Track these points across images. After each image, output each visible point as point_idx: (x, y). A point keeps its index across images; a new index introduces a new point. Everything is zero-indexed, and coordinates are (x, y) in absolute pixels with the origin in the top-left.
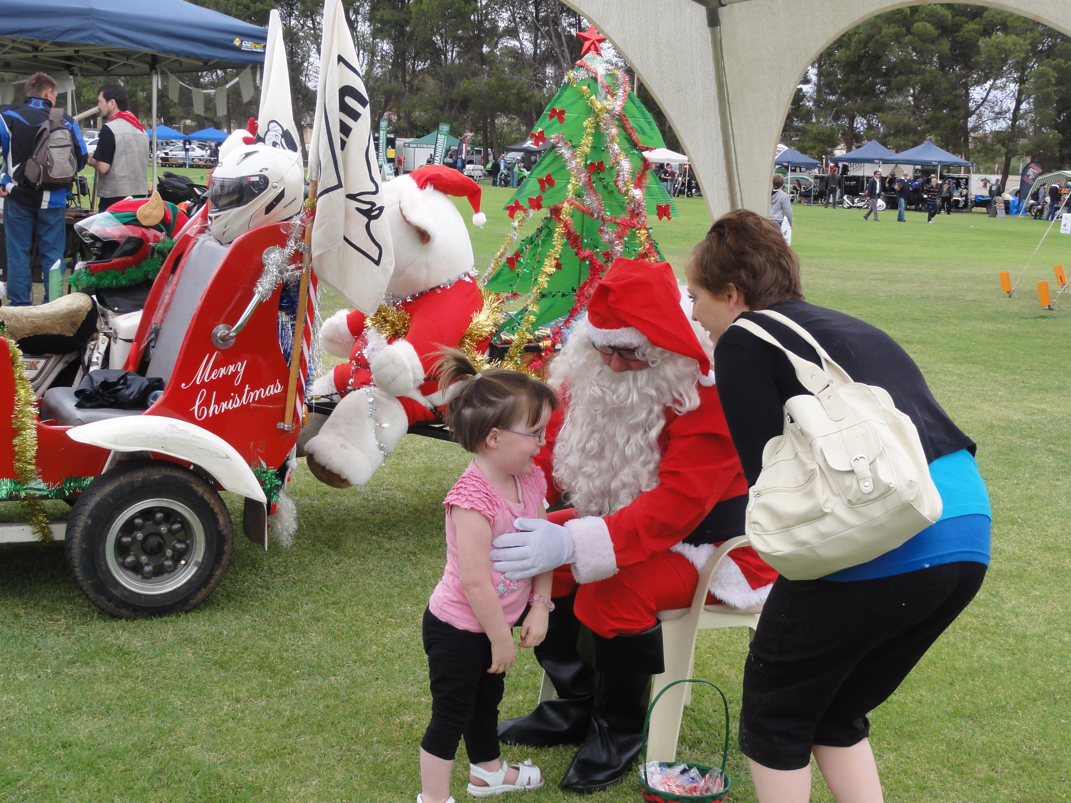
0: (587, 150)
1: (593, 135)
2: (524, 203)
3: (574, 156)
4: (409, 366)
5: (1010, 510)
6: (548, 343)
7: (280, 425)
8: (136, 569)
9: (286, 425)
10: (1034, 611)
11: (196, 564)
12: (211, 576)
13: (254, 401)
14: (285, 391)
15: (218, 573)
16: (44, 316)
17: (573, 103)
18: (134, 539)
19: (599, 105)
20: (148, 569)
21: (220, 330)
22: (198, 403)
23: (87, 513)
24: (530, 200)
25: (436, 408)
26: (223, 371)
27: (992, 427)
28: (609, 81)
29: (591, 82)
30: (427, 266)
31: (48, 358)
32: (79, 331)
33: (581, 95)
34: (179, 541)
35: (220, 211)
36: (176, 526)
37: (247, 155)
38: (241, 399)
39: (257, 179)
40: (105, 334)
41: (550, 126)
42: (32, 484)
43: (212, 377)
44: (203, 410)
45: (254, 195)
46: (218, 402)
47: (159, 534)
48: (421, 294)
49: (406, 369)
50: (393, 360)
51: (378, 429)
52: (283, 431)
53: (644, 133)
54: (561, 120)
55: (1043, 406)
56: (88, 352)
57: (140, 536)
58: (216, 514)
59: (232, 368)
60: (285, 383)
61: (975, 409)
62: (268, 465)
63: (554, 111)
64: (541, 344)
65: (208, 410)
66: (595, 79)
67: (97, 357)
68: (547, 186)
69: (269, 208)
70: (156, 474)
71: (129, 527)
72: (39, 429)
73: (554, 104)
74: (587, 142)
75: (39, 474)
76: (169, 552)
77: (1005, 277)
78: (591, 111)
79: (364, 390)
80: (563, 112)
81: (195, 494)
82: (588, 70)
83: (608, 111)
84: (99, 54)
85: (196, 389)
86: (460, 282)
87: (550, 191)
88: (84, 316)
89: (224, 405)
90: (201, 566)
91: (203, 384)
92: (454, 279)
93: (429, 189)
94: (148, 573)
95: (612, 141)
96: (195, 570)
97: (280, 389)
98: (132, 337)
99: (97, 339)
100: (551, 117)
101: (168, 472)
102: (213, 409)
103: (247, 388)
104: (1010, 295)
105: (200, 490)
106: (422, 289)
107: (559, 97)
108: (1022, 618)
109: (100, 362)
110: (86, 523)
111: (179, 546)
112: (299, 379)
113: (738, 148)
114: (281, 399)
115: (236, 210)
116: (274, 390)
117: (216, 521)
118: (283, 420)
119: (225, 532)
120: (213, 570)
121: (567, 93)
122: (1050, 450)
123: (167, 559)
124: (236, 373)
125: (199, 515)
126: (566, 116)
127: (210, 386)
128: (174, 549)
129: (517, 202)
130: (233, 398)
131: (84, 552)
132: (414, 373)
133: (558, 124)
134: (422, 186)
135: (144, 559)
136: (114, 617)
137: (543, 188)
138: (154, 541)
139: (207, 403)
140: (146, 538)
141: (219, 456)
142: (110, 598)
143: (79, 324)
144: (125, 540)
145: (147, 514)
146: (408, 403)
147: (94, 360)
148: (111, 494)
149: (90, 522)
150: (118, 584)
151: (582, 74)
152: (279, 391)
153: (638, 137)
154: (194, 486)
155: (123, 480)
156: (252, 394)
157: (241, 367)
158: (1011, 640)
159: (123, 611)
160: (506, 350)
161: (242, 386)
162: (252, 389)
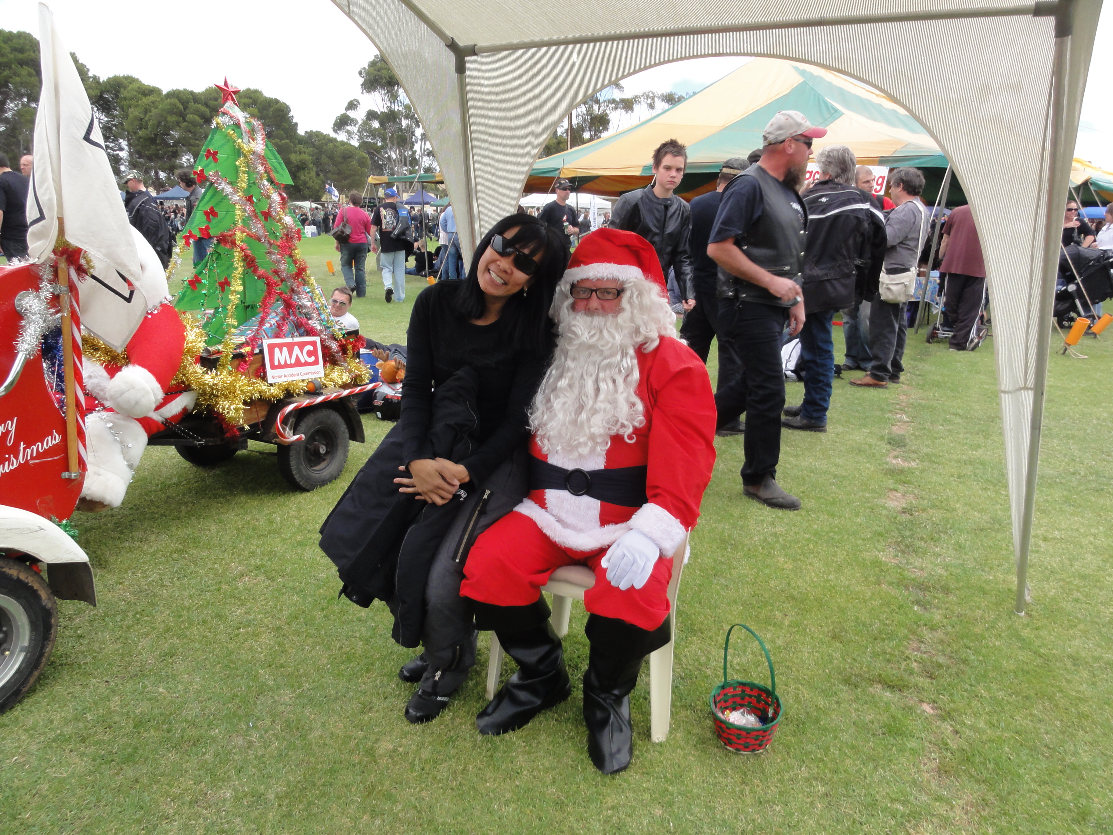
0: (245, 185)
1: (247, 173)
2: (196, 232)
3: (234, 191)
4: (148, 388)
6: (248, 349)
7: (65, 475)
13: (32, 458)
14: (64, 439)
17: (223, 145)
19: (246, 148)
29: (235, 127)
33: (229, 138)
38: (17, 457)
41: (207, 165)
49: (147, 392)
50: (132, 386)
51: (125, 451)
52: (69, 480)
53: (277, 172)
54: (216, 160)
58: (36, 591)
59: (1, 429)
60: (63, 432)
62: (60, 518)
63: (209, 151)
64: (243, 351)
66: (238, 125)
68: (211, 217)
73: (208, 146)
74: (243, 178)
78: (238, 152)
79: (95, 416)
80: (216, 153)
82: (231, 117)
83: (254, 153)
87: (214, 221)
89: (0, 470)
90: (29, 650)
95: (262, 178)
96: (22, 656)
97: (58, 439)
100: (207, 157)
103: (22, 446)
107: (211, 139)
112: (78, 423)
114: (61, 448)
116: (53, 440)
117: (38, 597)
118: (67, 469)
121: (217, 136)
124: (7, 432)
126: (219, 156)
129: (190, 232)
130: (9, 459)
133: (213, 164)
137: (208, 218)
151: (227, 120)
152: (57, 441)
153: (273, 175)
156: (29, 451)
157: (12, 426)
160: (217, 360)
161: (16, 445)
162: (28, 446)
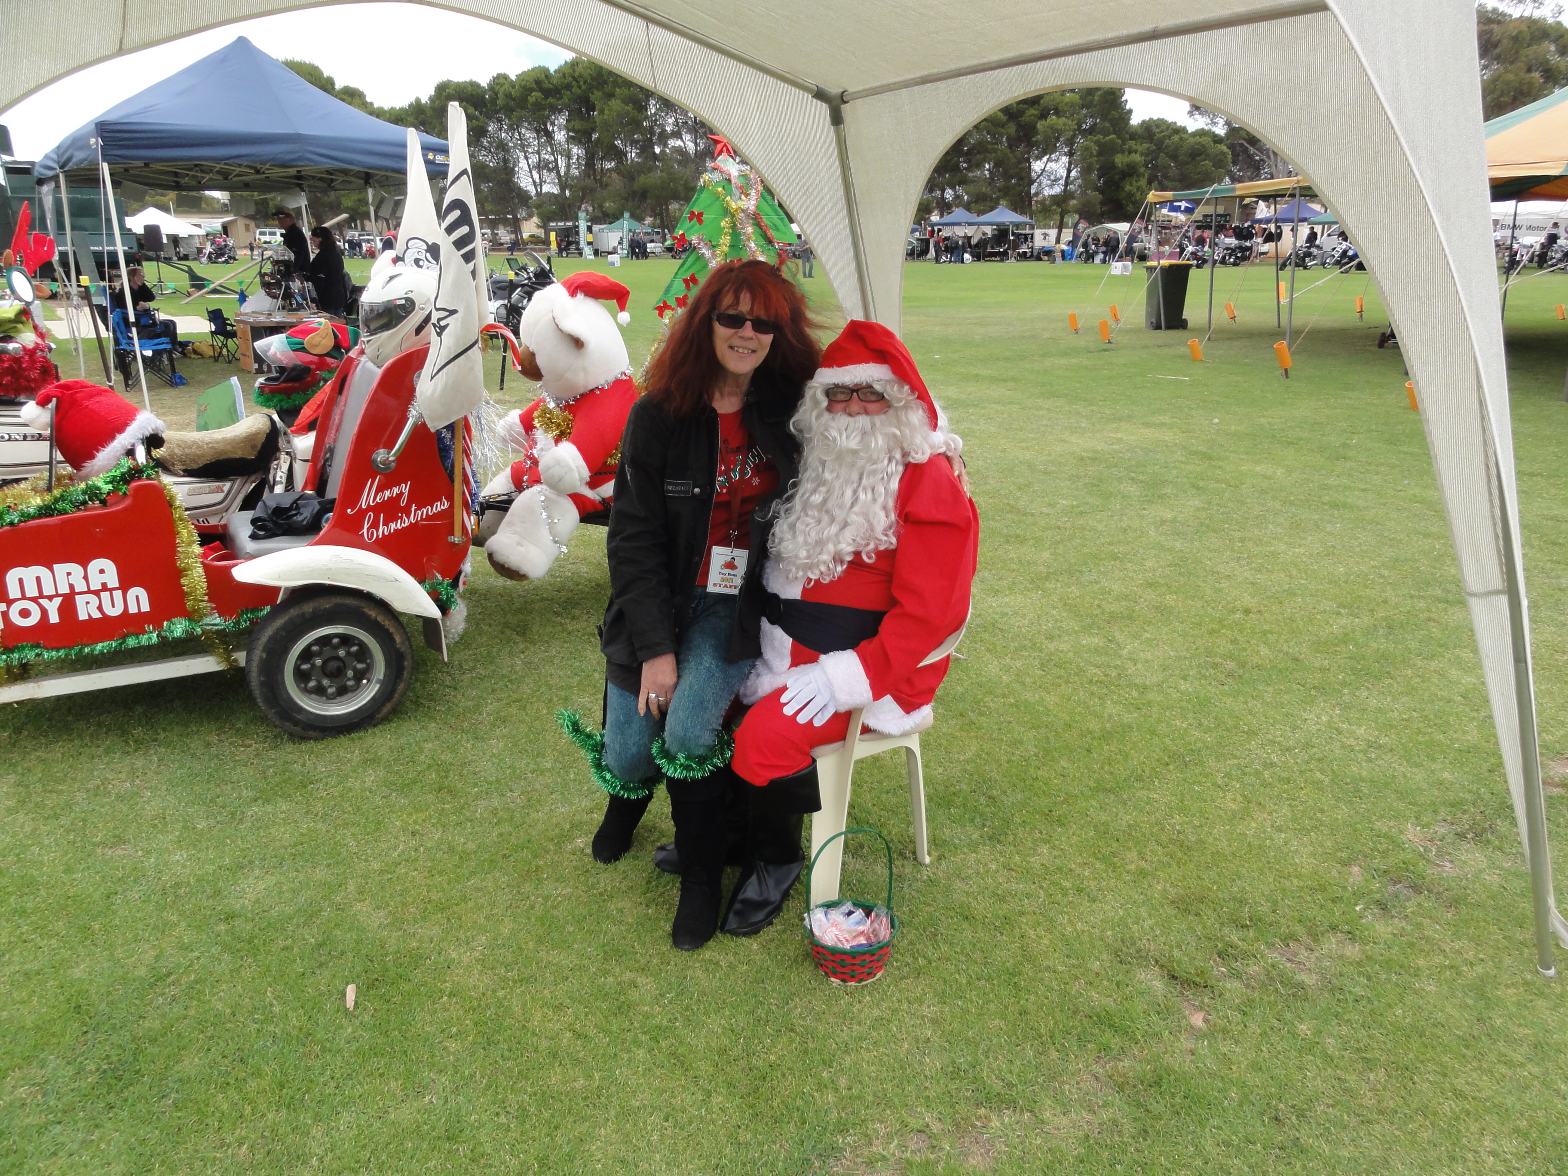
0: (726, 249)
1: (731, 235)
2: (672, 303)
3: (714, 255)
4: (573, 465)
5: (1110, 544)
7: (451, 539)
8: (320, 691)
9: (456, 539)
10: (1149, 656)
11: (378, 681)
12: (393, 691)
13: (422, 519)
14: (452, 506)
15: (401, 687)
16: (224, 440)
17: (710, 205)
18: (313, 665)
19: (734, 205)
20: (331, 691)
21: (381, 455)
22: (366, 527)
23: (261, 648)
24: (677, 299)
25: (604, 499)
26: (387, 494)
27: (1082, 459)
28: (741, 182)
29: (725, 183)
30: (584, 369)
31: (234, 481)
32: (260, 452)
33: (717, 197)
34: (360, 661)
35: (371, 335)
36: (354, 649)
37: (392, 278)
38: (408, 518)
39: (403, 302)
40: (288, 453)
41: (690, 228)
42: (207, 620)
43: (378, 500)
44: (372, 533)
45: (401, 319)
46: (386, 523)
47: (338, 658)
48: (582, 395)
49: (571, 469)
50: (558, 462)
51: (551, 526)
52: (453, 544)
53: (777, 229)
54: (700, 221)
55: (1119, 435)
56: (272, 472)
57: (318, 662)
58: (393, 634)
59: (396, 490)
60: (450, 499)
61: (1066, 442)
62: (443, 577)
63: (692, 213)
65: (377, 531)
66: (729, 181)
67: (281, 475)
69: (419, 330)
70: (326, 604)
71: (306, 655)
72: (206, 567)
73: (693, 207)
74: (726, 240)
75: (213, 609)
76: (350, 673)
77: (1073, 318)
78: (726, 211)
79: (537, 488)
80: (701, 214)
81: (368, 618)
82: (721, 172)
83: (743, 211)
84: (321, 173)
85: (362, 513)
86: (618, 383)
88: (262, 438)
89: (393, 526)
90: (383, 683)
91: (369, 508)
92: (611, 378)
93: (580, 296)
94: (333, 694)
95: (748, 239)
96: (378, 686)
97: (446, 505)
98: (309, 457)
99: (278, 459)
100: (691, 219)
101: (338, 600)
102: (383, 530)
103: (414, 507)
104: (1076, 331)
105: (372, 613)
106: (582, 391)
107: (697, 199)
108: (1139, 666)
109: (284, 481)
110: (261, 657)
111: (360, 666)
112: (464, 493)
113: (867, 249)
114: (448, 514)
115: (386, 334)
116: (441, 506)
117: (392, 639)
118: (452, 533)
119: (403, 649)
120: (395, 685)
121: (704, 195)
122: (1133, 479)
123: (349, 679)
124: (402, 494)
125: (375, 636)
126: (704, 217)
127: (377, 509)
128: (355, 670)
129: (665, 302)
130: (401, 518)
131: (262, 684)
132: (579, 473)
133: (698, 226)
134: (573, 294)
135: (325, 682)
136: (304, 739)
137: (688, 287)
138: (333, 665)
139: (375, 525)
140: (325, 663)
141: (387, 580)
142: (296, 723)
143: (259, 446)
144: (305, 667)
145: (324, 641)
146: (577, 499)
147: (278, 479)
148: (283, 628)
149: (264, 656)
150: (301, 710)
151: (716, 176)
152: (445, 507)
153: (772, 233)
154: (366, 610)
155: (293, 612)
156: (420, 513)
157: (405, 488)
158: (1135, 694)
159: (311, 733)
161: (409, 505)
162: (419, 508)
